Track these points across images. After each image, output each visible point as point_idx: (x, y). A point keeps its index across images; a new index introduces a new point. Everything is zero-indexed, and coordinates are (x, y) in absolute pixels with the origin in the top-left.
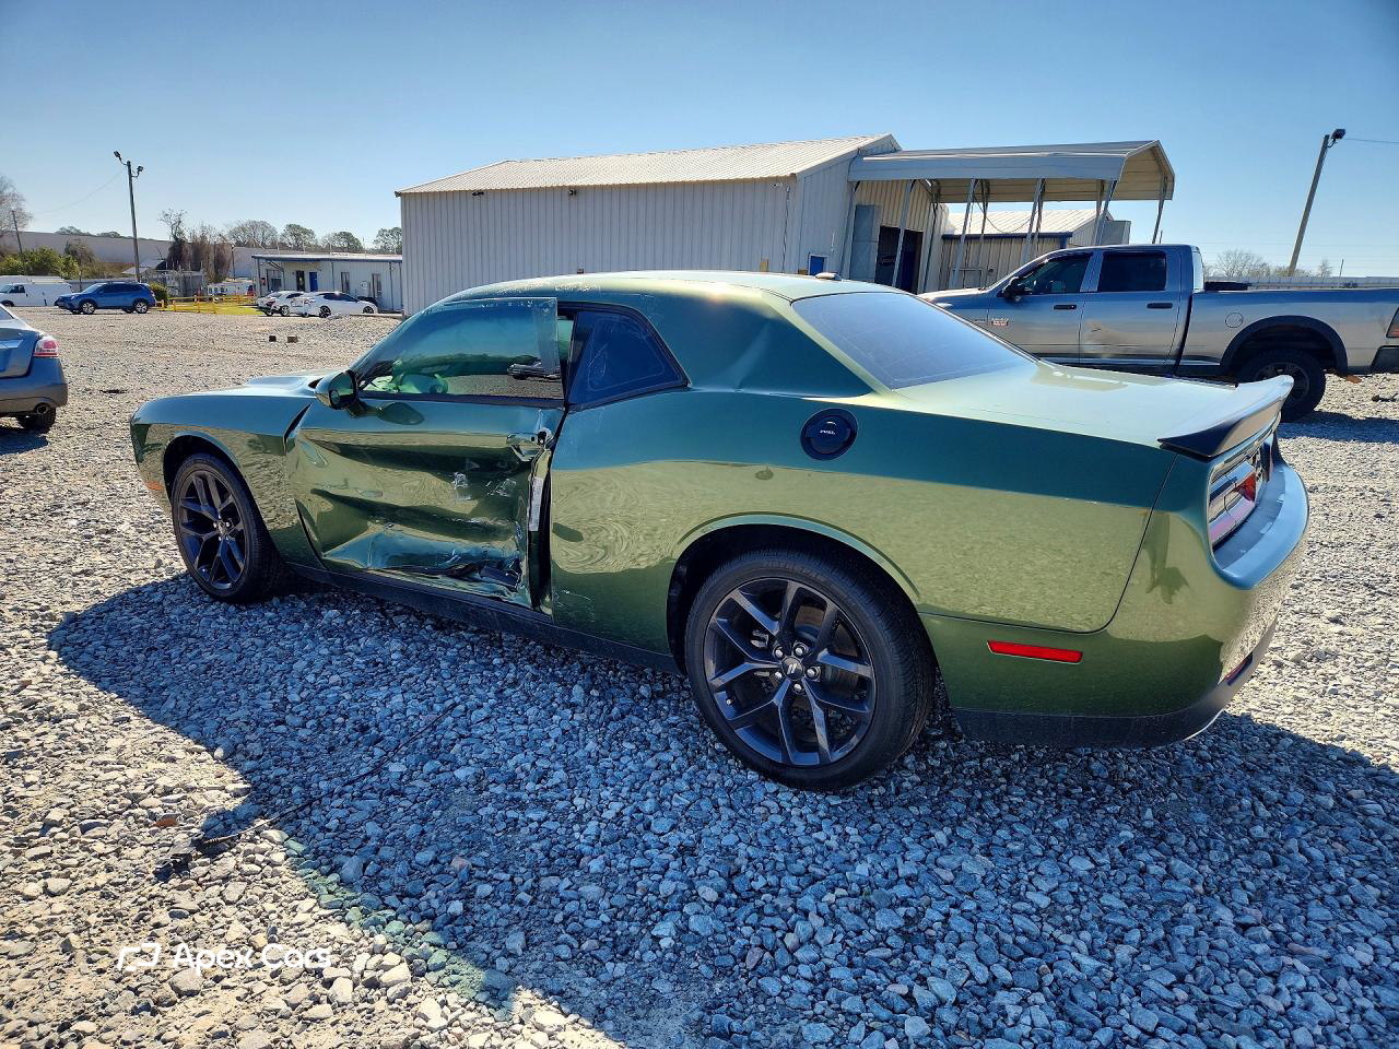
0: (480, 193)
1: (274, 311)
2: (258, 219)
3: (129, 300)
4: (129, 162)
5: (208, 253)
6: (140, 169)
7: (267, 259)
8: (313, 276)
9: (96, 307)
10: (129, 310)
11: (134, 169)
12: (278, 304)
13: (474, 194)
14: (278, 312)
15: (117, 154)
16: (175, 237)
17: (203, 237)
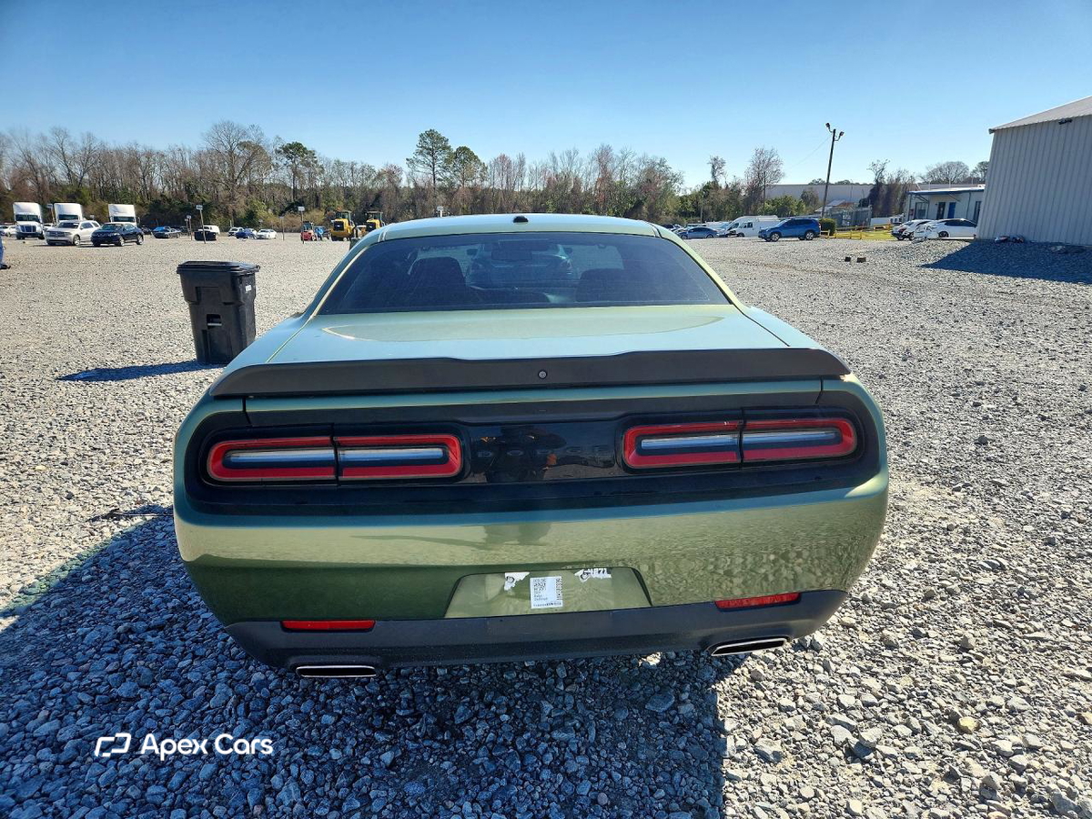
0: (1069, 121)
1: (904, 237)
2: (955, 160)
3: (801, 231)
4: (834, 131)
5: (898, 191)
6: (841, 134)
7: (916, 194)
8: (952, 206)
9: (781, 237)
10: (803, 238)
11: (837, 134)
12: (909, 230)
13: (1061, 123)
14: (907, 237)
15: (828, 125)
16: (877, 181)
17: (898, 179)
